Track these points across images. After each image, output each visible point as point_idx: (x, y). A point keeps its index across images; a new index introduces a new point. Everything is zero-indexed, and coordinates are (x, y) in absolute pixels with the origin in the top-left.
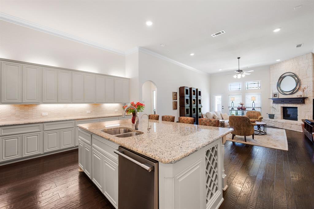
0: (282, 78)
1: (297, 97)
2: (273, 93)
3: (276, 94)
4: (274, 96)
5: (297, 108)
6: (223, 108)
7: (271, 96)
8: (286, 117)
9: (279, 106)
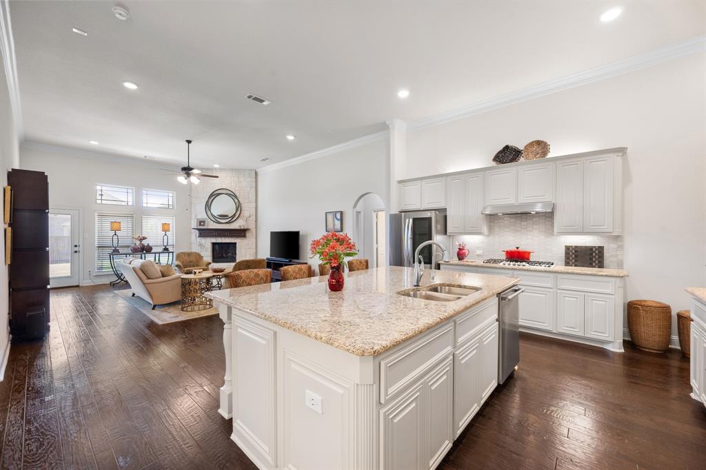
1: (238, 228)
2: (197, 219)
3: (202, 222)
4: (200, 225)
5: (235, 243)
6: (76, 252)
7: (194, 224)
8: (217, 258)
9: (208, 242)
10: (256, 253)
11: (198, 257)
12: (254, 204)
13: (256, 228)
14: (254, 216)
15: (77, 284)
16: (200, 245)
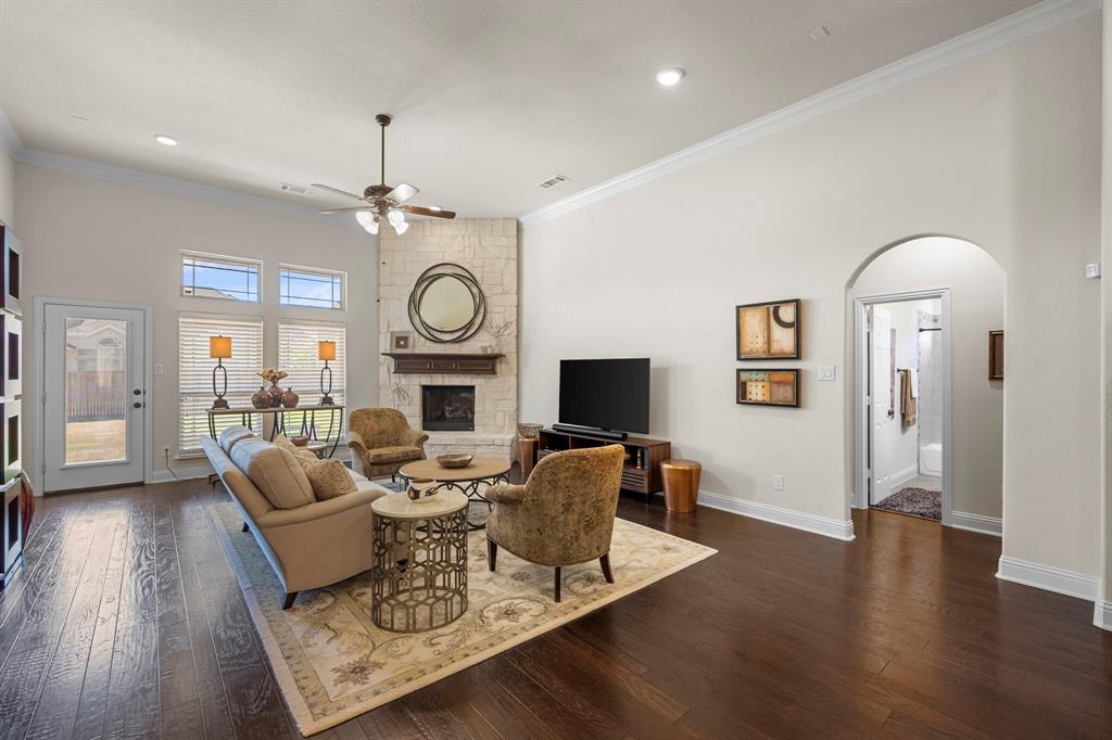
0: (428, 278)
1: (480, 352)
2: (392, 333)
3: (403, 338)
4: (398, 346)
5: (473, 387)
6: (137, 405)
7: (385, 345)
8: (431, 420)
9: (415, 383)
10: (518, 409)
11: (397, 419)
12: (515, 297)
13: (518, 353)
14: (514, 327)
15: (139, 479)
16: (399, 390)
